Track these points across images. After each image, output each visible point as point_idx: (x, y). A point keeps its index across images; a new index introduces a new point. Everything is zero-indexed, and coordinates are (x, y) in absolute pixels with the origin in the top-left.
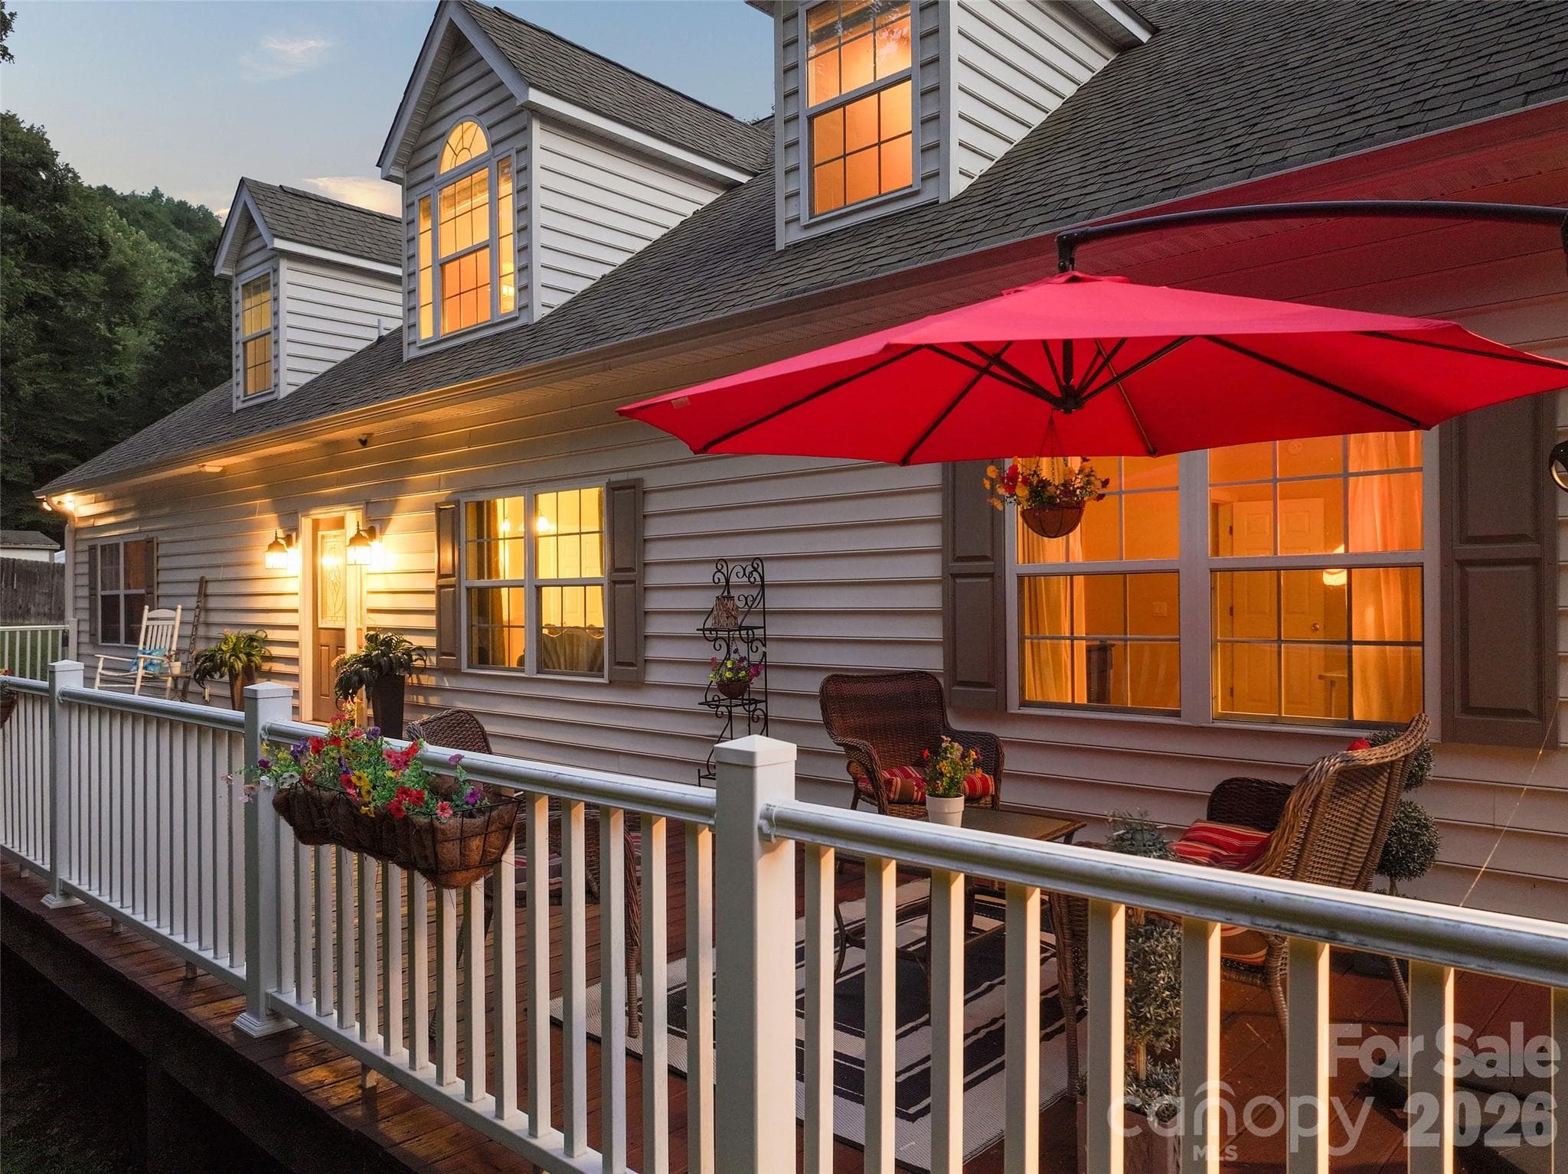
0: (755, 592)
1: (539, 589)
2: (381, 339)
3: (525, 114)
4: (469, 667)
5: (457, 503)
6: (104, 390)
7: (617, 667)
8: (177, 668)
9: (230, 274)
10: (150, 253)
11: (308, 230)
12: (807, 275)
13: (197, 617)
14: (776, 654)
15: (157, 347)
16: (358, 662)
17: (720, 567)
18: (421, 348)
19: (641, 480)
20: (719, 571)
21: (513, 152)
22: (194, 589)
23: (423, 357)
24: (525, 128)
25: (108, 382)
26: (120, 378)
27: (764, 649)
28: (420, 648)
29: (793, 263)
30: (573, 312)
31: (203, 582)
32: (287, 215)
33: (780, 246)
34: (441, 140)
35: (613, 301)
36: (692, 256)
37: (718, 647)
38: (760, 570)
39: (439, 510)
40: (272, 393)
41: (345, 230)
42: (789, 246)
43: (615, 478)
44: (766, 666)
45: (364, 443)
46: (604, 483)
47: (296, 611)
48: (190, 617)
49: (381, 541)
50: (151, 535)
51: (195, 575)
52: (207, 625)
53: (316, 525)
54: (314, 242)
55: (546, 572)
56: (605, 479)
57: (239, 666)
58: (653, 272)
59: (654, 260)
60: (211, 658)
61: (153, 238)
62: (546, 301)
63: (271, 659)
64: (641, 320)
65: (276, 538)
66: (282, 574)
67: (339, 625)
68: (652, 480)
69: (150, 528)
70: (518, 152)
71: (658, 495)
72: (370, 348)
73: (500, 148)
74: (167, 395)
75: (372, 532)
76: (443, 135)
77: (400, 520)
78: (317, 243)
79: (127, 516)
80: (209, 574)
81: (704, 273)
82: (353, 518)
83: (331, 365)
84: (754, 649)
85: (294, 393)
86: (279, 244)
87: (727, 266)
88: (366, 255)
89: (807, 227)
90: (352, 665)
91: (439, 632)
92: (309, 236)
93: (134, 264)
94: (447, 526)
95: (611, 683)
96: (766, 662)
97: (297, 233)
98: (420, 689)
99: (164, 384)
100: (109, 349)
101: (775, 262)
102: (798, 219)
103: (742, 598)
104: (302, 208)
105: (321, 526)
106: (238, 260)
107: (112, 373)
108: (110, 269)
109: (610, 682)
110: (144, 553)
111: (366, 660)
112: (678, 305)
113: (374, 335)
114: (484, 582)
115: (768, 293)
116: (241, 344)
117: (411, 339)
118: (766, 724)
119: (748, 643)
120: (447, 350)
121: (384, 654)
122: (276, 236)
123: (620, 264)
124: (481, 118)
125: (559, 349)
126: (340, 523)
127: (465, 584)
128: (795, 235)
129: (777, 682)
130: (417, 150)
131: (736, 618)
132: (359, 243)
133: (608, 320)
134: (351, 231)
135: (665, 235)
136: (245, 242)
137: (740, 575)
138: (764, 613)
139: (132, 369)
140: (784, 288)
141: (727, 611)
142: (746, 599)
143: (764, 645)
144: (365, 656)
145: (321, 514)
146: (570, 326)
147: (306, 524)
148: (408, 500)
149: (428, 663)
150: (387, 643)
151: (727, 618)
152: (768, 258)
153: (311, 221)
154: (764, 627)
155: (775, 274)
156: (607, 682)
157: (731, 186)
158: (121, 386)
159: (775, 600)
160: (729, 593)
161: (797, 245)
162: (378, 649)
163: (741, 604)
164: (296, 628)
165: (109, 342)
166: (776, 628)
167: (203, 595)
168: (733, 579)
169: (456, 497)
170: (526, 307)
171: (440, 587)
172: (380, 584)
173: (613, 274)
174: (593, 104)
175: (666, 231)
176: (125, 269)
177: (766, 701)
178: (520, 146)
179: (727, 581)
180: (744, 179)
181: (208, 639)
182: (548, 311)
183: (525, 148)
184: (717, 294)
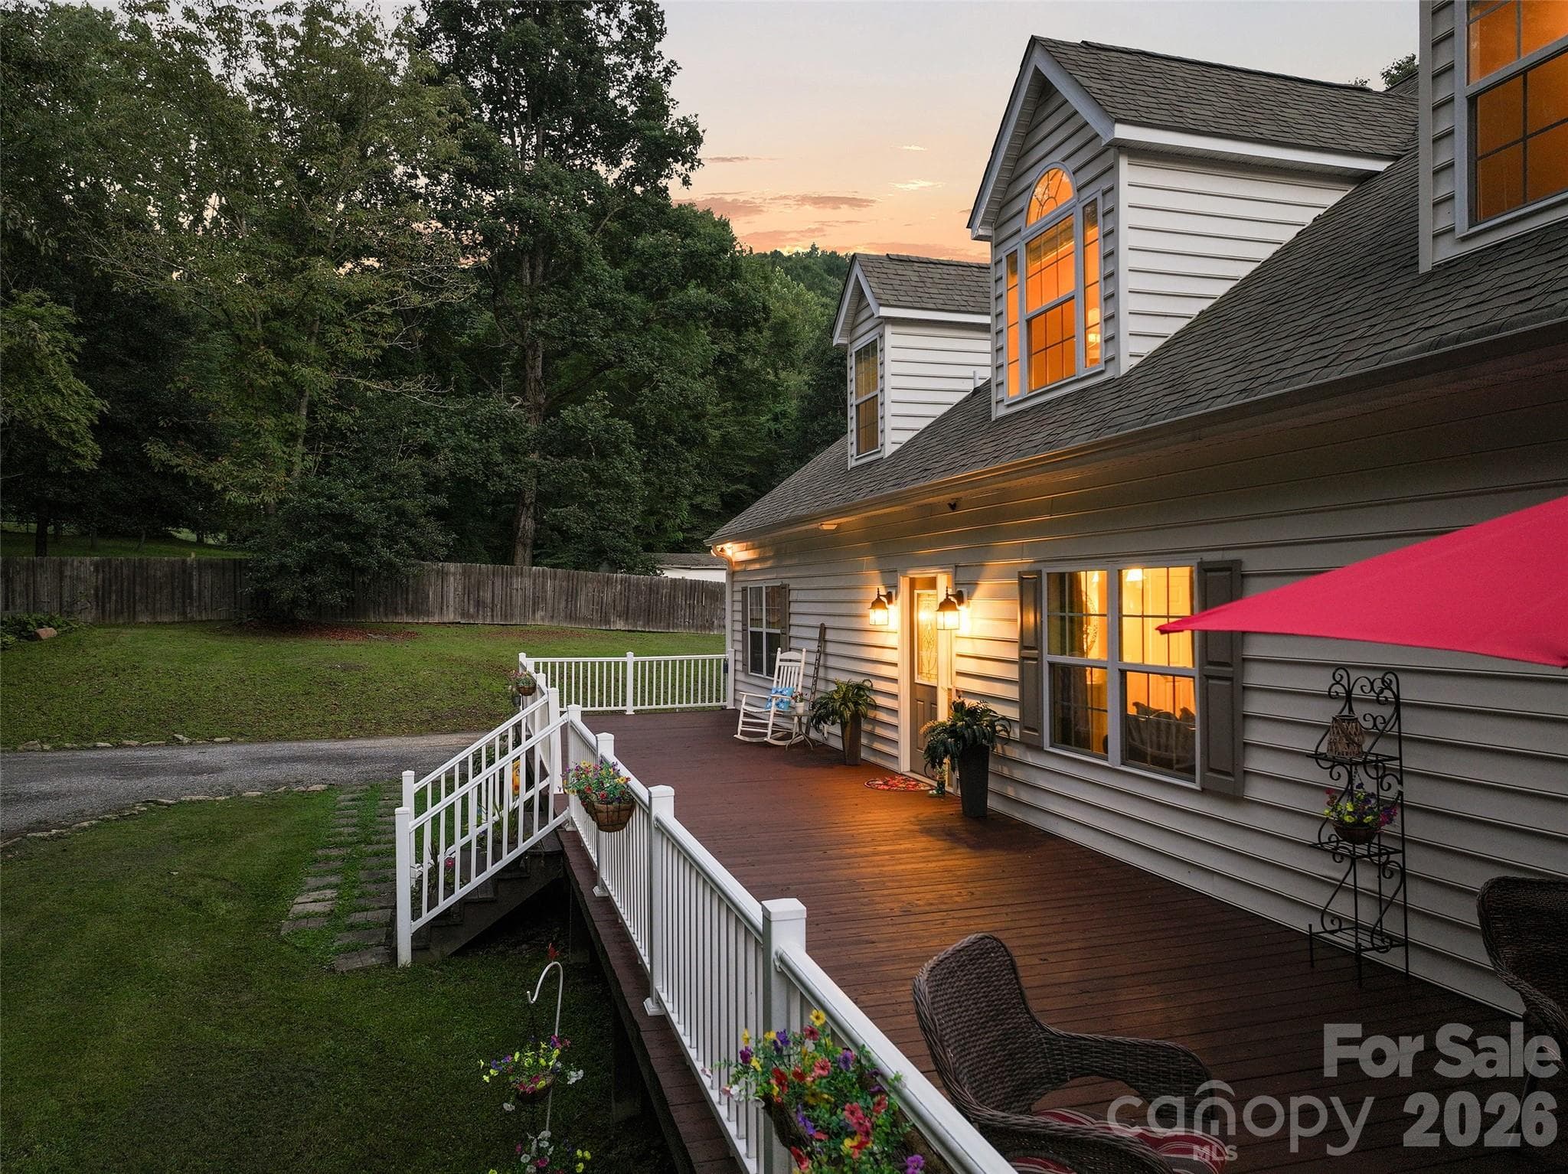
0: (1388, 711)
1: (1123, 673)
2: (976, 391)
3: (1112, 152)
4: (1052, 746)
5: (1039, 572)
6: (772, 425)
7: (1209, 774)
8: (801, 708)
9: (845, 342)
10: (807, 302)
11: (910, 293)
12: (1464, 313)
13: (818, 660)
14: (1415, 792)
15: (811, 386)
16: (944, 731)
17: (1338, 678)
18: (1009, 406)
19: (1239, 562)
20: (1338, 683)
21: (1099, 195)
22: (816, 634)
23: (1010, 416)
24: (1111, 168)
25: (776, 419)
26: (784, 414)
27: (1399, 788)
28: (1004, 718)
29: (1443, 291)
30: (1163, 362)
31: (823, 629)
32: (892, 282)
33: (1425, 266)
34: (1027, 193)
35: (1207, 348)
36: (1308, 282)
37: (1335, 776)
38: (1394, 687)
39: (1021, 579)
40: (879, 452)
41: (944, 286)
42: (1439, 266)
43: (1209, 557)
44: (1402, 806)
45: (953, 507)
46: (1195, 563)
47: (895, 665)
48: (813, 658)
49: (968, 606)
50: (786, 582)
51: (816, 621)
52: (826, 667)
53: (913, 584)
54: (916, 305)
55: (1130, 656)
56: (1196, 558)
57: (847, 714)
58: (1259, 306)
59: (1260, 289)
60: (824, 706)
61: (809, 288)
62: (1133, 350)
63: (876, 707)
64: (1239, 378)
65: (879, 595)
66: (884, 628)
67: (933, 683)
68: (1253, 562)
69: (784, 575)
70: (1104, 194)
71: (1259, 580)
72: (966, 400)
73: (1086, 193)
74: (816, 427)
75: (960, 597)
76: (1029, 186)
77: (984, 587)
78: (918, 305)
79: (768, 564)
80: (829, 622)
81: (1322, 308)
82: (943, 581)
83: (930, 421)
84: (1385, 786)
85: (898, 451)
86: (885, 312)
87: (1352, 297)
88: (963, 308)
89: (1465, 239)
90: (939, 734)
91: (1021, 703)
92: (910, 299)
93: (793, 317)
94: (1029, 598)
95: (1204, 792)
96: (1402, 800)
97: (901, 298)
98: (1005, 759)
99: (814, 418)
100: (776, 392)
101: (1418, 290)
102: (1452, 230)
103: (1368, 717)
104: (904, 273)
105: (918, 585)
106: (852, 328)
107: (778, 410)
108: (776, 323)
109: (1203, 789)
110: (779, 596)
111: (951, 730)
112: (1287, 355)
113: (970, 386)
114: (1066, 659)
115: (1407, 339)
116: (854, 407)
117: (1000, 397)
118: (1403, 881)
119: (1377, 779)
120: (1033, 408)
121: (968, 726)
122: (881, 305)
123: (1221, 294)
124: (1066, 163)
125: (1143, 414)
126: (932, 584)
127: (1048, 658)
128: (1448, 250)
129: (1417, 827)
130: (1004, 205)
131: (1360, 746)
132: (956, 298)
133: (1198, 376)
134: (950, 287)
135: (1277, 252)
136: (857, 313)
137: (1367, 689)
138: (1400, 738)
139: (792, 406)
140: (1427, 334)
141: (1348, 736)
142: (1375, 719)
143: (1400, 783)
144: (951, 726)
145: (917, 573)
146: (1157, 382)
147: (904, 584)
148: (995, 565)
149: (1011, 735)
150: (972, 712)
151: (1348, 745)
152: (1406, 286)
153: (914, 284)
154: (1400, 759)
155: (1417, 309)
156: (1198, 788)
157: (1363, 178)
158: (785, 421)
159: (1414, 724)
160: (1351, 710)
161: (1449, 265)
162: (963, 720)
163: (1368, 725)
164: (895, 681)
165: (774, 385)
166: (1415, 760)
167: (822, 640)
168: (1357, 692)
169: (1038, 566)
170: (1113, 359)
171: (1023, 658)
172: (967, 648)
173: (1213, 309)
174: (1190, 124)
175: (1278, 247)
176: (786, 322)
177: (1403, 852)
178: (1105, 187)
179: (1349, 692)
180: (1380, 166)
181: (827, 681)
182: (1136, 361)
183: (1112, 189)
184: (1336, 341)
